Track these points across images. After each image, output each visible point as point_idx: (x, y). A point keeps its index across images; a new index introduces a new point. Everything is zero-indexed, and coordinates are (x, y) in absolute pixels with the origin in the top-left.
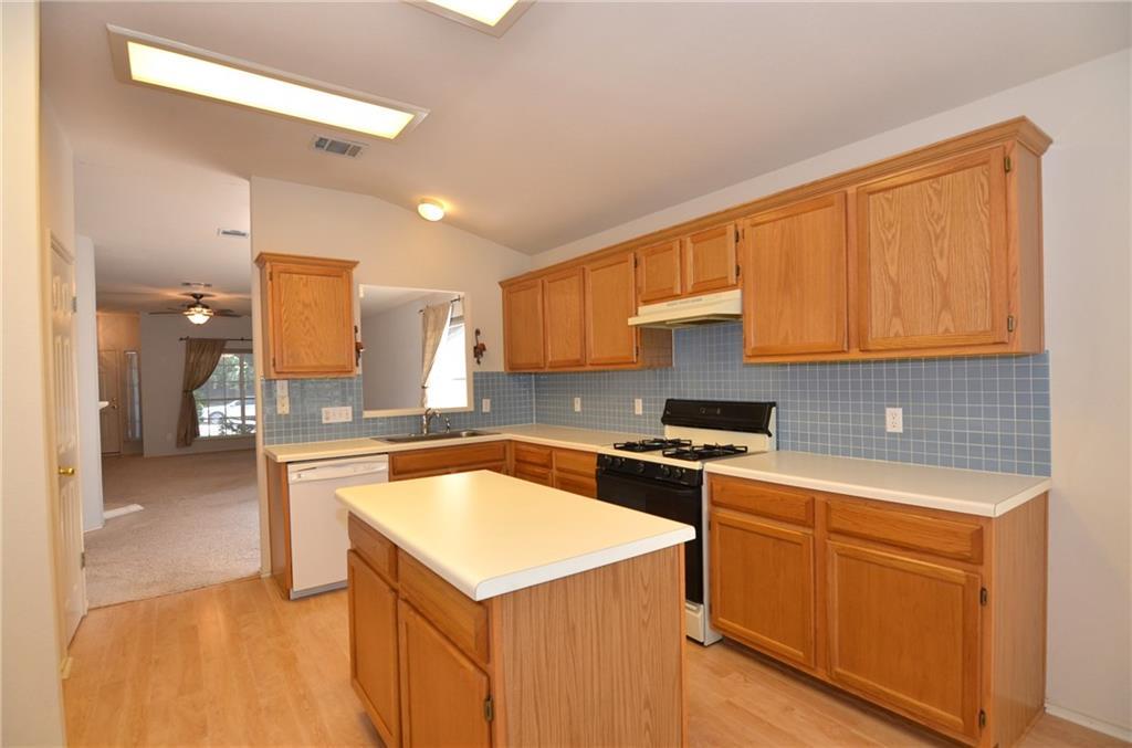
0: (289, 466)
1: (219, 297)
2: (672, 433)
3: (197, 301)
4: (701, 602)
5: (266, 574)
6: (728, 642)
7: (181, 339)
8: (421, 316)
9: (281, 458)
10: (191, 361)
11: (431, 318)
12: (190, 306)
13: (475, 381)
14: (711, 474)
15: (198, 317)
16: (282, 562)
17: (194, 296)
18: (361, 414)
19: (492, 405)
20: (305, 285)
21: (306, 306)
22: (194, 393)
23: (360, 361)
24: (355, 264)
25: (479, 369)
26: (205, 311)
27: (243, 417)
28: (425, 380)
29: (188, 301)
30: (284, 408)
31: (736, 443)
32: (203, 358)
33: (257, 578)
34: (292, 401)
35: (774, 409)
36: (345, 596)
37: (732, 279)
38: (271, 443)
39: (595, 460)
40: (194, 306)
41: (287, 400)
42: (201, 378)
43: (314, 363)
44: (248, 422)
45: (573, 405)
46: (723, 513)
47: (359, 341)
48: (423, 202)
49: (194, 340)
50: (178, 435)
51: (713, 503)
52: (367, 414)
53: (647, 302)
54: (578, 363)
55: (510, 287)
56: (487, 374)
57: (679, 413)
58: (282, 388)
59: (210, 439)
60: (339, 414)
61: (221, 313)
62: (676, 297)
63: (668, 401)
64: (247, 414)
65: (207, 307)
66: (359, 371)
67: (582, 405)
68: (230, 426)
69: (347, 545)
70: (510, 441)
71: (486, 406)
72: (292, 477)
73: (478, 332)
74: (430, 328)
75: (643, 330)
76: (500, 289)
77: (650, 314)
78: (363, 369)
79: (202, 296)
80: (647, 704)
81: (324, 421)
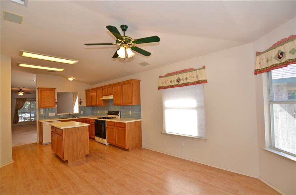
0: (43, 123)
1: (26, 89)
2: (109, 116)
3: (21, 90)
4: (106, 139)
5: (38, 142)
6: (111, 145)
7: (15, 98)
8: (73, 94)
9: (41, 121)
10: (17, 103)
11: (75, 95)
12: (19, 92)
13: (80, 108)
14: (107, 121)
15: (21, 94)
16: (41, 140)
17: (20, 89)
18: (57, 114)
19: (83, 112)
20: (46, 92)
21: (46, 96)
22: (18, 111)
23: (57, 105)
24: (56, 89)
25: (80, 106)
26: (22, 93)
27: (31, 117)
28: (73, 107)
29: (18, 90)
30: (42, 113)
31: (115, 117)
32: (20, 103)
33: (36, 143)
34: (43, 112)
35: (120, 112)
36: (51, 145)
37: (112, 94)
38: (39, 119)
39: (94, 120)
40: (20, 91)
41: (42, 112)
42: (20, 107)
43: (48, 106)
44: (32, 118)
45: (97, 112)
46: (108, 126)
47: (57, 101)
48: (69, 78)
49: (18, 98)
50: (14, 121)
51: (107, 125)
52: (58, 114)
53: (104, 96)
54: (96, 105)
55: (87, 91)
56: (82, 107)
57: (110, 113)
58: (42, 110)
59: (22, 122)
60: (52, 114)
61: (26, 93)
62: (107, 95)
63: (109, 111)
64: (32, 116)
65: (22, 92)
66: (56, 107)
67: (99, 112)
68: (26, 119)
69: (51, 131)
70: (85, 118)
71: (82, 112)
72: (43, 125)
73: (80, 99)
74: (74, 97)
75: (104, 100)
76: (85, 91)
77: (105, 98)
78: (57, 106)
79: (22, 89)
80: (83, 142)
81: (50, 116)
